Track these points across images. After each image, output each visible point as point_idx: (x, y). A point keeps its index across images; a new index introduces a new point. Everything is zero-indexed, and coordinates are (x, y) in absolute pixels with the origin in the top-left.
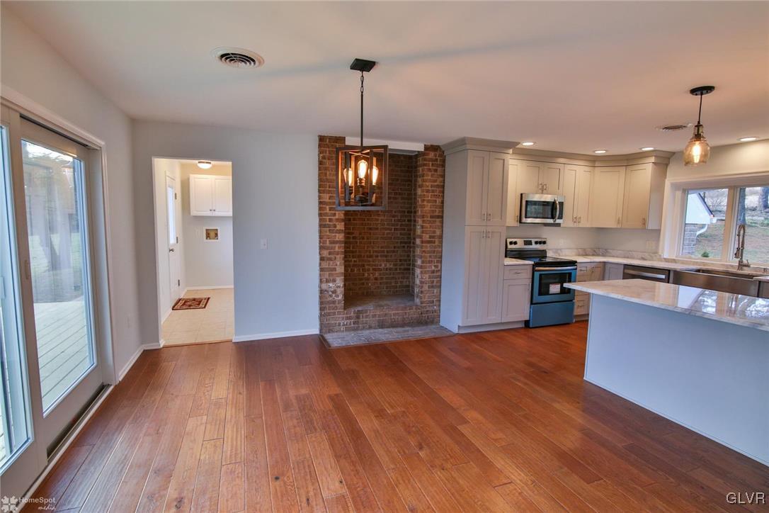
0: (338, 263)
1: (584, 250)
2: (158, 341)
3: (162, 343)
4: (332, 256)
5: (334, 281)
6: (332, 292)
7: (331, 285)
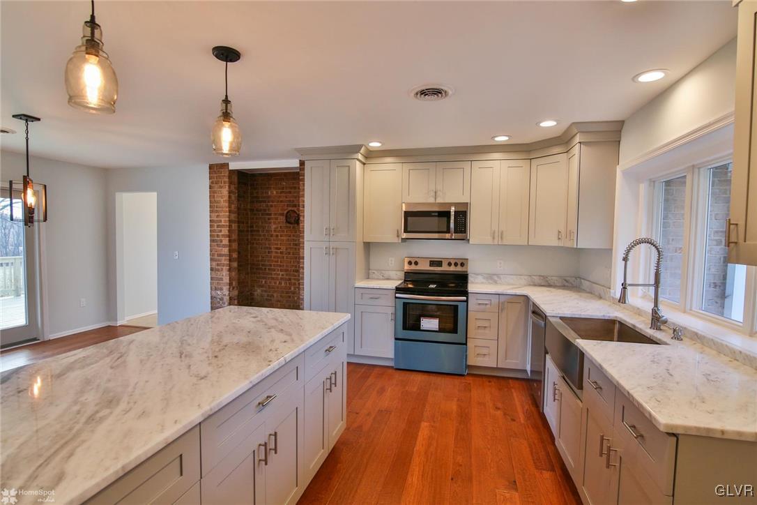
0: (224, 274)
1: (544, 277)
2: (116, 320)
3: (119, 323)
4: (219, 267)
5: (221, 289)
6: (220, 299)
7: (219, 292)
